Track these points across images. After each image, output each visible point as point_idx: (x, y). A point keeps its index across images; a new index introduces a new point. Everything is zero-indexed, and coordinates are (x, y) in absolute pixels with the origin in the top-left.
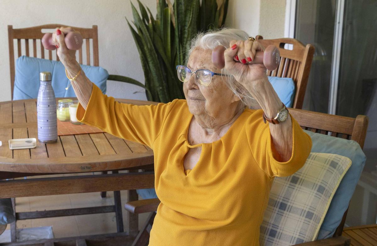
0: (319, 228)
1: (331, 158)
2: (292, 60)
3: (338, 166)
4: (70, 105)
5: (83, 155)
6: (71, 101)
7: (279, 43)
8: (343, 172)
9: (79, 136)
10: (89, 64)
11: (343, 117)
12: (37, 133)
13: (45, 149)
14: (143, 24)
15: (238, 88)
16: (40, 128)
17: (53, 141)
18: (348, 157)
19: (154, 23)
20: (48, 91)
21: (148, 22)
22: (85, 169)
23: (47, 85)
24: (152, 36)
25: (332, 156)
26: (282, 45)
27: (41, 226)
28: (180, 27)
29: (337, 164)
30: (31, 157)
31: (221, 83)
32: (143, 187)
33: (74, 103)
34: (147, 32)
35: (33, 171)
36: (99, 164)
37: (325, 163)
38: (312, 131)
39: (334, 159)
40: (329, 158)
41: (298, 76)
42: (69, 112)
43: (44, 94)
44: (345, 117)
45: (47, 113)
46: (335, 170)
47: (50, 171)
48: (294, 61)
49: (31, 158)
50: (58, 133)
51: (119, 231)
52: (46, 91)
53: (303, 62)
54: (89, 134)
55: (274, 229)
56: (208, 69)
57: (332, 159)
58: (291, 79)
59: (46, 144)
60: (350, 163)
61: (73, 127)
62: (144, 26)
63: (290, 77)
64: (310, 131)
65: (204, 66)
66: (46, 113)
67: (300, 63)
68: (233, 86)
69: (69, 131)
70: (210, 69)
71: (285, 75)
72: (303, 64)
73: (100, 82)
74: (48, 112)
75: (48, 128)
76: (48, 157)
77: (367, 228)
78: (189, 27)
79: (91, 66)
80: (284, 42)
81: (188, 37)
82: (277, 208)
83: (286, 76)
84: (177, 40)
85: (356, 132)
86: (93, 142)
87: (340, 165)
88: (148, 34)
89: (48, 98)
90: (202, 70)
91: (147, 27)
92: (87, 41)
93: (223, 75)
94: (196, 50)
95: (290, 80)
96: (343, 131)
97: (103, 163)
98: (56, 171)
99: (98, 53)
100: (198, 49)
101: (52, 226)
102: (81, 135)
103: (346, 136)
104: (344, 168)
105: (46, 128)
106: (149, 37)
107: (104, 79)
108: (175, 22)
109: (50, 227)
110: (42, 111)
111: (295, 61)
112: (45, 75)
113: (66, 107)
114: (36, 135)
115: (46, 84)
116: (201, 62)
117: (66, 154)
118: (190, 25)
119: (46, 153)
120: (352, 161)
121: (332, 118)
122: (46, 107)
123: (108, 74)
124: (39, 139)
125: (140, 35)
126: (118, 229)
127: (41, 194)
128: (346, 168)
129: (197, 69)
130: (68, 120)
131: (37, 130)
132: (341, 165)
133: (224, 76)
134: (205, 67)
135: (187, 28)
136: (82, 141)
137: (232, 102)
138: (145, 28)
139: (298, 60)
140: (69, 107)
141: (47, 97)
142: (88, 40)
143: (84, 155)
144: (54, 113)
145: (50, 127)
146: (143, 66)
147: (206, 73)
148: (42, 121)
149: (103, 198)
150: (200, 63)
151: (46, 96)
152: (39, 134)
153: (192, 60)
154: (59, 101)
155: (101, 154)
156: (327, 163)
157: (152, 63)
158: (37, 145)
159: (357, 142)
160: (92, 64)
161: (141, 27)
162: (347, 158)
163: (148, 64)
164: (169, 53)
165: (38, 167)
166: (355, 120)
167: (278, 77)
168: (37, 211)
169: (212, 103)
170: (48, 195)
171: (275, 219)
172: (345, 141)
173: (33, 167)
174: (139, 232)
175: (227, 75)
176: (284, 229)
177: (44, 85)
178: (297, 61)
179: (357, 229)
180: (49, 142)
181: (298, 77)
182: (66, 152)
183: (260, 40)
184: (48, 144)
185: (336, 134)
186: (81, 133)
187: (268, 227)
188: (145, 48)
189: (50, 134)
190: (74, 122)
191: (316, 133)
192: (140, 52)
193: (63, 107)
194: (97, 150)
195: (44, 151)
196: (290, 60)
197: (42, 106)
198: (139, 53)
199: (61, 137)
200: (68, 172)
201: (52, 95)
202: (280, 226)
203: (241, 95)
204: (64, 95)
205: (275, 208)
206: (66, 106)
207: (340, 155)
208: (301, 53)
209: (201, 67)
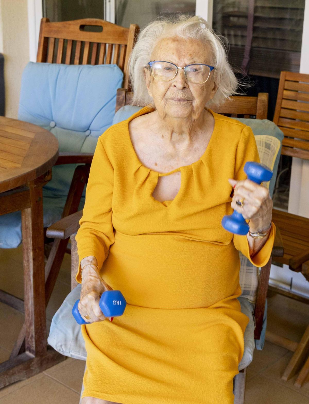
3: (271, 147)
7: (79, 25)
8: (275, 153)
25: (263, 138)
29: (270, 144)
39: (266, 140)
46: (270, 151)
53: (128, 45)
80: (87, 24)
85: (260, 111)
95: (115, 66)
96: (244, 112)
100: (175, 40)
129: (186, 64)
132: (274, 145)
150: (189, 57)
166: (257, 99)
208: (121, 35)
209: (191, 61)
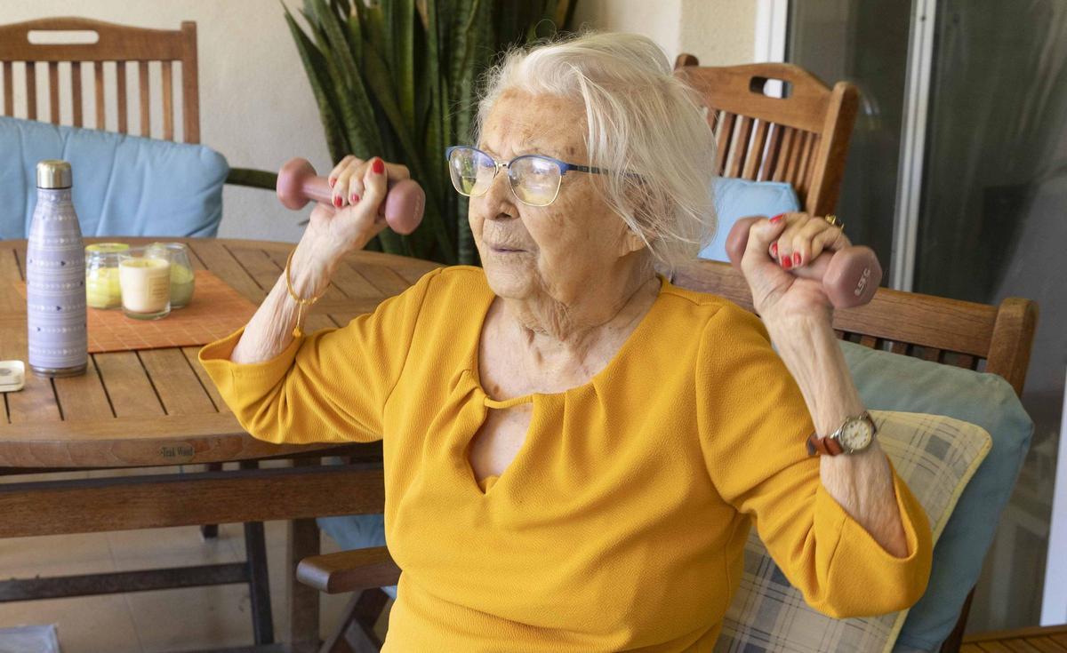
0: (892, 639)
1: (929, 427)
2: (789, 127)
3: (950, 452)
4: (123, 259)
5: (166, 413)
6: (125, 247)
7: (750, 77)
8: (965, 471)
9: (153, 354)
10: (169, 137)
11: (959, 302)
12: (26, 346)
13: (52, 395)
14: (333, 17)
15: (639, 209)
16: (35, 329)
17: (74, 370)
18: (981, 425)
19: (366, 17)
20: (61, 218)
21: (348, 12)
22: (174, 455)
23: (59, 200)
24: (359, 53)
25: (931, 422)
26: (758, 83)
27: (22, 625)
28: (442, 26)
29: (948, 445)
30: (11, 417)
31: (589, 196)
32: (343, 509)
33: (133, 254)
34: (344, 42)
35: (19, 462)
36: (218, 439)
37: (910, 443)
38: (864, 345)
39: (938, 430)
40: (923, 428)
41: (809, 174)
42: (118, 282)
43: (48, 226)
44: (965, 302)
45: (58, 286)
46: (943, 465)
47: (69, 463)
48: (795, 131)
49: (10, 422)
50: (89, 345)
51: (259, 640)
52: (55, 218)
53: (824, 135)
54: (180, 348)
55: (757, 643)
56: (548, 154)
57: (931, 432)
58: (788, 185)
59: (53, 377)
60: (987, 445)
61: (131, 326)
62: (336, 23)
63: (783, 180)
64: (858, 343)
65: (535, 144)
66: (53, 286)
67: (815, 137)
68: (624, 205)
69: (120, 339)
70: (552, 154)
71: (767, 174)
72: (823, 139)
73: (202, 191)
74: (60, 283)
75: (59, 330)
76: (62, 418)
77: (1024, 638)
78: (470, 29)
79: (175, 144)
80: (766, 76)
81: (466, 59)
82: (764, 577)
83: (770, 178)
84: (434, 66)
85: (999, 350)
86: (196, 374)
87: (956, 450)
88: (347, 49)
89: (62, 241)
90: (527, 156)
91: (344, 27)
92: (164, 68)
93: (596, 170)
94: (507, 97)
95: (785, 188)
96: (960, 345)
97: (229, 437)
98: (86, 463)
99: (197, 106)
100: (511, 95)
101: (57, 624)
102: (158, 352)
103: (970, 359)
104: (968, 459)
105: (54, 330)
106: (349, 56)
107: (217, 182)
108: (428, 12)
109: (51, 627)
110: (41, 278)
111: (800, 132)
112: (54, 170)
113: (109, 266)
114: (21, 351)
115: (56, 196)
116: (526, 132)
117: (116, 408)
118: (474, 23)
119: (55, 407)
120: (992, 436)
121: (925, 307)
122: (55, 267)
123: (228, 166)
124: (31, 362)
125: (323, 49)
126: (258, 632)
127: (37, 532)
128: (974, 460)
129: (514, 154)
130: (116, 305)
131: (26, 337)
132: (960, 450)
133: (599, 172)
134: (536, 149)
135: (463, 30)
136: (160, 370)
137: (624, 254)
138: (338, 29)
139: (809, 128)
140: (120, 265)
141: (59, 237)
142: (167, 64)
143: (171, 413)
144: (79, 284)
145: (67, 327)
146: (329, 143)
147: (539, 164)
148: (43, 308)
149: (209, 540)
150: (522, 136)
151: (53, 234)
152: (31, 348)
153: (495, 127)
154: (90, 248)
155: (221, 411)
156: (917, 440)
157: (360, 135)
158: (26, 380)
159: (1005, 377)
160: (179, 135)
161: (325, 27)
162: (975, 426)
163: (346, 136)
164: (409, 106)
165: (35, 449)
166: (997, 311)
167: (746, 179)
168: (13, 580)
169: (559, 259)
170: (59, 533)
171: (760, 612)
172: (968, 374)
173: (17, 448)
174: (321, 643)
175: (606, 172)
176: (786, 642)
177: (49, 200)
178: (805, 133)
179: (992, 641)
180: (64, 373)
181: (808, 178)
182: (114, 403)
183: (691, 69)
184: (60, 378)
185: (938, 352)
186: (156, 346)
187: (738, 636)
188: (339, 89)
189: (67, 348)
190: (133, 312)
191: (878, 351)
192: (323, 101)
193: (101, 266)
194: (210, 397)
195: (48, 401)
196: (781, 130)
197: (42, 263)
198: (319, 104)
199: (97, 358)
200: (124, 464)
201: (73, 232)
202: (774, 633)
203: (649, 231)
204: (96, 229)
205: (759, 579)
206: (110, 262)
207: (956, 418)
208: (819, 108)
209: (527, 147)
